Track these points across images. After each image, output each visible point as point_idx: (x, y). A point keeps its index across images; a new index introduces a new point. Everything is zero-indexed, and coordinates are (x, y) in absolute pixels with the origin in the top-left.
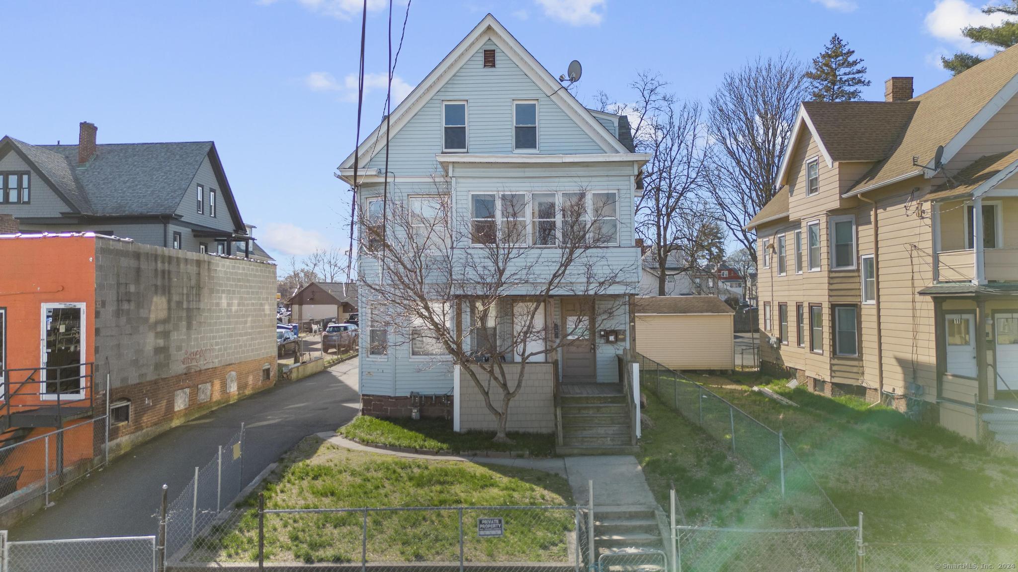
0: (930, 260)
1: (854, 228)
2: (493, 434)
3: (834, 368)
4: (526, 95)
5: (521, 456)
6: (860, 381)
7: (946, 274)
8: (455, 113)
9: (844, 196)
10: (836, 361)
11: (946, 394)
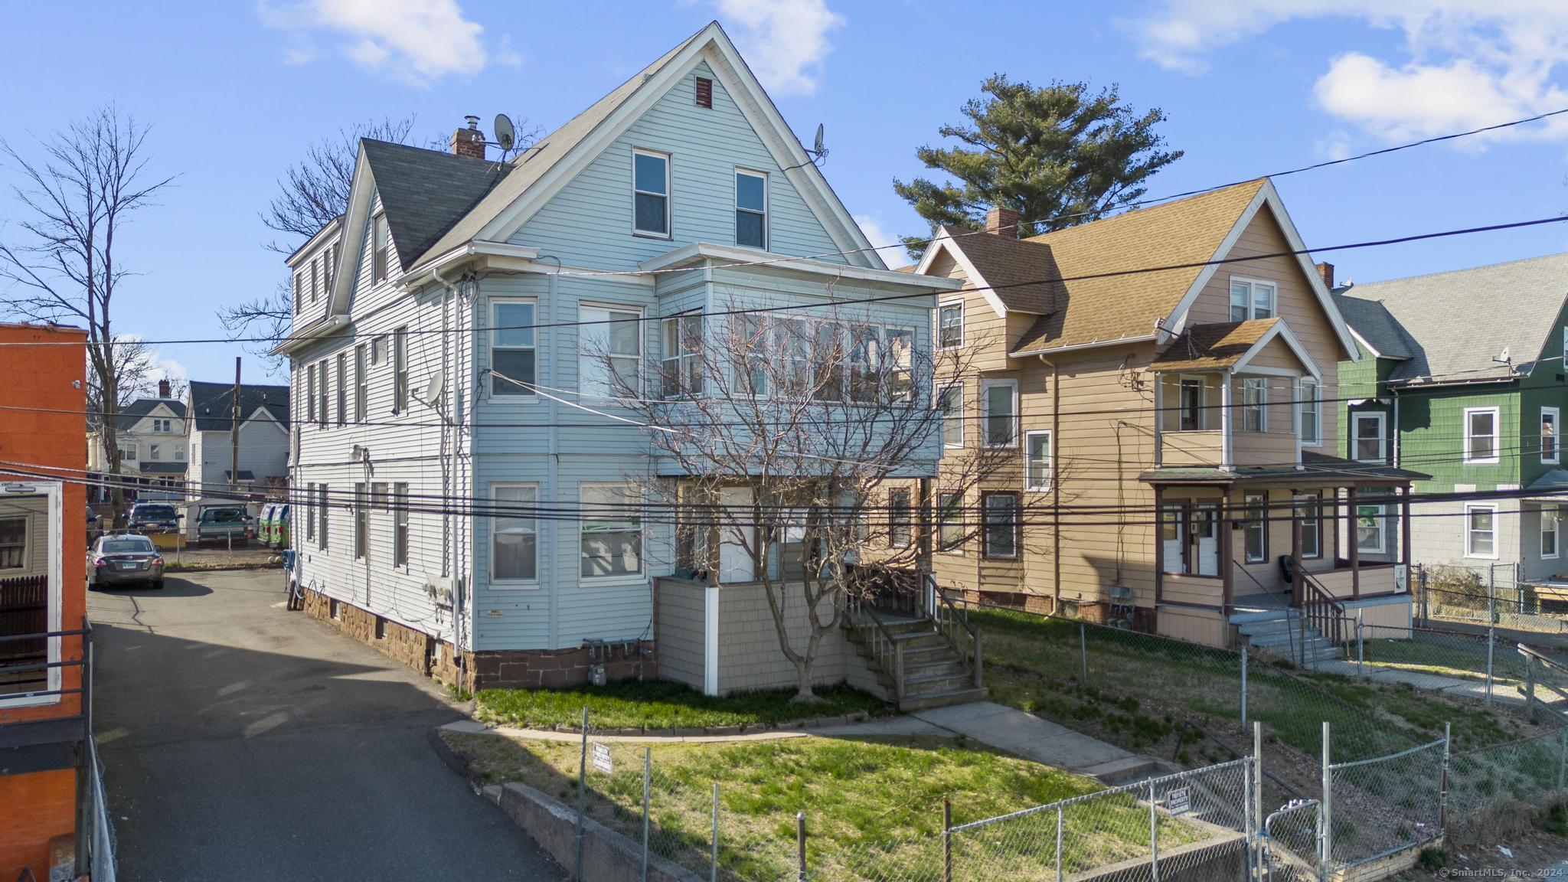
0: (1152, 440)
1: (1015, 396)
2: (794, 691)
3: (984, 573)
4: (754, 162)
5: (859, 720)
6: (1019, 587)
7: (1168, 458)
8: (650, 170)
9: (1012, 355)
10: (986, 564)
11: (1166, 597)
